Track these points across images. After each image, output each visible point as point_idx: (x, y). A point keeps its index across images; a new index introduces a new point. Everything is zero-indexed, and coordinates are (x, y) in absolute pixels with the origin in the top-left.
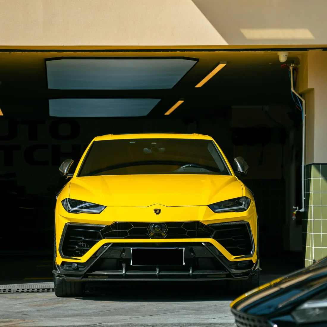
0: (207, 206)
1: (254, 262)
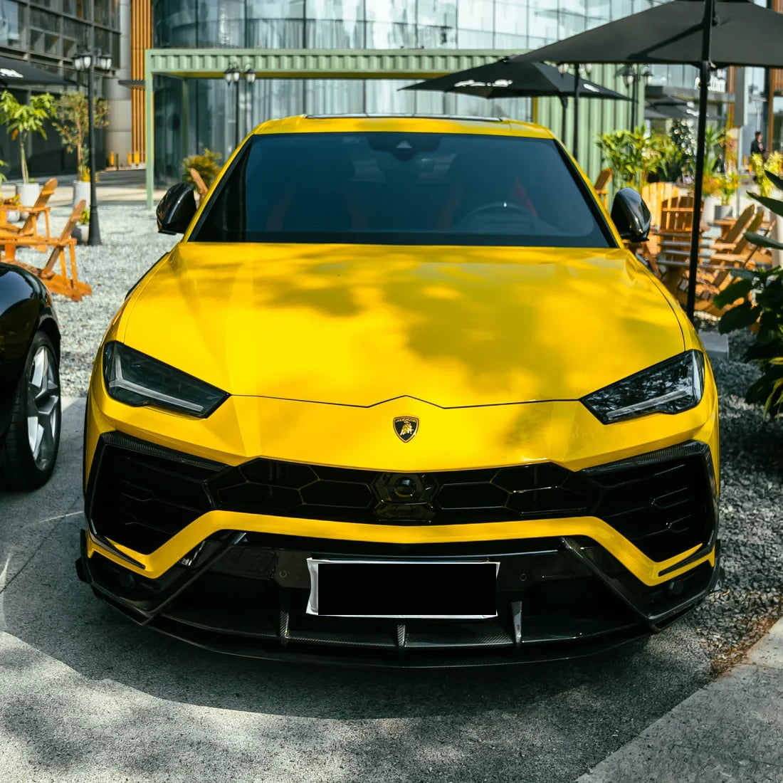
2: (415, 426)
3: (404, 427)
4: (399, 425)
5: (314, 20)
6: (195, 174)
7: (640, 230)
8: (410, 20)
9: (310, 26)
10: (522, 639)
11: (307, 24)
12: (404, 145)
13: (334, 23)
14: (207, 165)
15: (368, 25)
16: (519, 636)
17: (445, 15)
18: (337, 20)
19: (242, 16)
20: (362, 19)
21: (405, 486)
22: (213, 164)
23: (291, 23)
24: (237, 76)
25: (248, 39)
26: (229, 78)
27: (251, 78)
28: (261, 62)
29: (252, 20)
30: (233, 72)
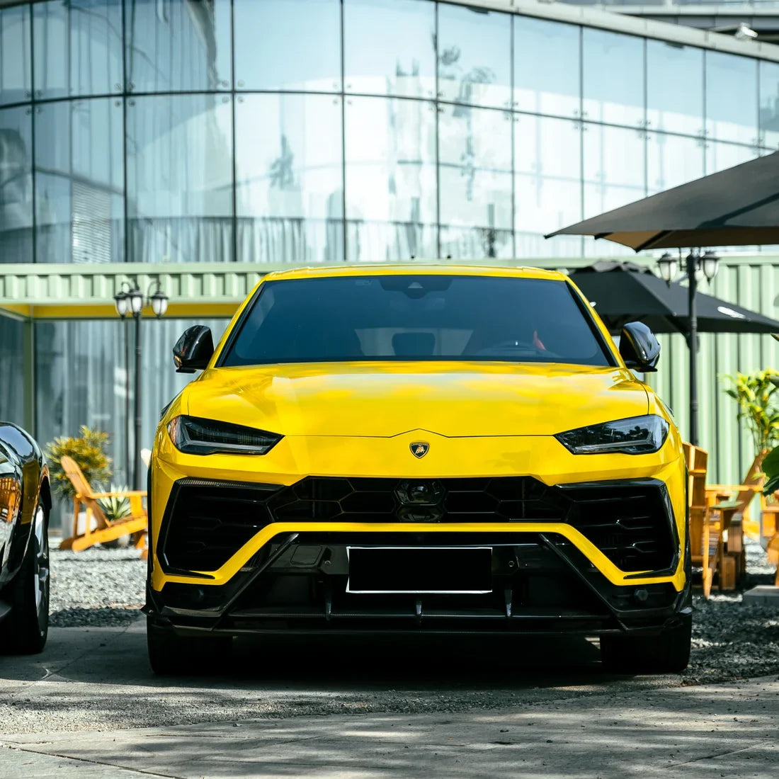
0: (554, 436)
1: (679, 588)
2: (426, 447)
3: (418, 449)
4: (414, 448)
5: (251, 220)
6: (69, 464)
7: (645, 357)
8: (427, 217)
9: (244, 231)
10: (511, 615)
11: (239, 227)
12: (415, 286)
13: (287, 224)
14: (85, 452)
15: (351, 228)
16: (509, 613)
17: (491, 208)
18: (292, 220)
19: (119, 214)
20: (339, 215)
21: (420, 491)
22: (96, 451)
23: (211, 226)
24: (137, 303)
25: (130, 251)
26: (123, 306)
27: (161, 307)
28: (169, 286)
29: (136, 220)
30: (130, 296)
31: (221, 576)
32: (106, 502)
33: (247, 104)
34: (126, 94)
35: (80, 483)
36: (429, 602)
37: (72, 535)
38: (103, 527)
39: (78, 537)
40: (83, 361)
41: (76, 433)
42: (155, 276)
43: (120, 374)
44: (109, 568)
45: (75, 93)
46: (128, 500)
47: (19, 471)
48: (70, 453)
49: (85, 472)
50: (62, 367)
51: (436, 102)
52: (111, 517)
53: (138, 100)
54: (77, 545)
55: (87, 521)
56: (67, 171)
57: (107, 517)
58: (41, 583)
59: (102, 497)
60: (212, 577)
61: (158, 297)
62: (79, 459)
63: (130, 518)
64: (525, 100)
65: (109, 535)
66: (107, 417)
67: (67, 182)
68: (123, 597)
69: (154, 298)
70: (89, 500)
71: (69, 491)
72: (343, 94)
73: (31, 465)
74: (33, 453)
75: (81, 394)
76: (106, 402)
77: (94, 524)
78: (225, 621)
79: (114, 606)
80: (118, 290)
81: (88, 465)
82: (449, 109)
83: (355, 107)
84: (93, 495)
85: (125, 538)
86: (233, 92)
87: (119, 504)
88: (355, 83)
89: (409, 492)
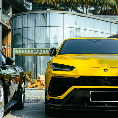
2: (107, 70)
4: (104, 70)
6: (27, 76)
13: (56, 44)
14: (29, 74)
21: (106, 79)
22: (31, 74)
23: (46, 44)
24: (37, 53)
25: (35, 47)
26: (35, 53)
27: (40, 53)
28: (41, 51)
29: (36, 44)
30: (36, 52)
31: (62, 97)
32: (32, 81)
33: (51, 28)
34: (35, 27)
35: (28, 78)
36: (108, 104)
37: (27, 86)
38: (32, 85)
39: (28, 86)
40: (29, 62)
41: (28, 71)
42: (39, 50)
43: (34, 64)
44: (33, 91)
45: (28, 27)
46: (35, 81)
47: (19, 75)
48: (27, 74)
49: (29, 77)
50: (26, 63)
51: (76, 28)
52: (33, 83)
53: (37, 27)
54: (28, 87)
55: (29, 84)
56: (27, 38)
57: (32, 83)
58: (23, 96)
59: (32, 80)
60: (60, 97)
61: (40, 52)
62: (28, 75)
63: (35, 83)
64: (88, 28)
65: (32, 86)
66: (32, 70)
67: (27, 39)
68: (36, 96)
69: (39, 52)
70: (30, 81)
71: (27, 79)
72: (64, 27)
73: (22, 74)
74: (22, 72)
75: (28, 67)
76: (32, 68)
77: (30, 84)
78: (63, 107)
79: (35, 98)
80: (34, 51)
81: (30, 76)
82: (78, 29)
83: (65, 29)
84: (30, 80)
85: (35, 86)
86: (49, 27)
87: (34, 81)
88: (65, 25)
89: (104, 80)
